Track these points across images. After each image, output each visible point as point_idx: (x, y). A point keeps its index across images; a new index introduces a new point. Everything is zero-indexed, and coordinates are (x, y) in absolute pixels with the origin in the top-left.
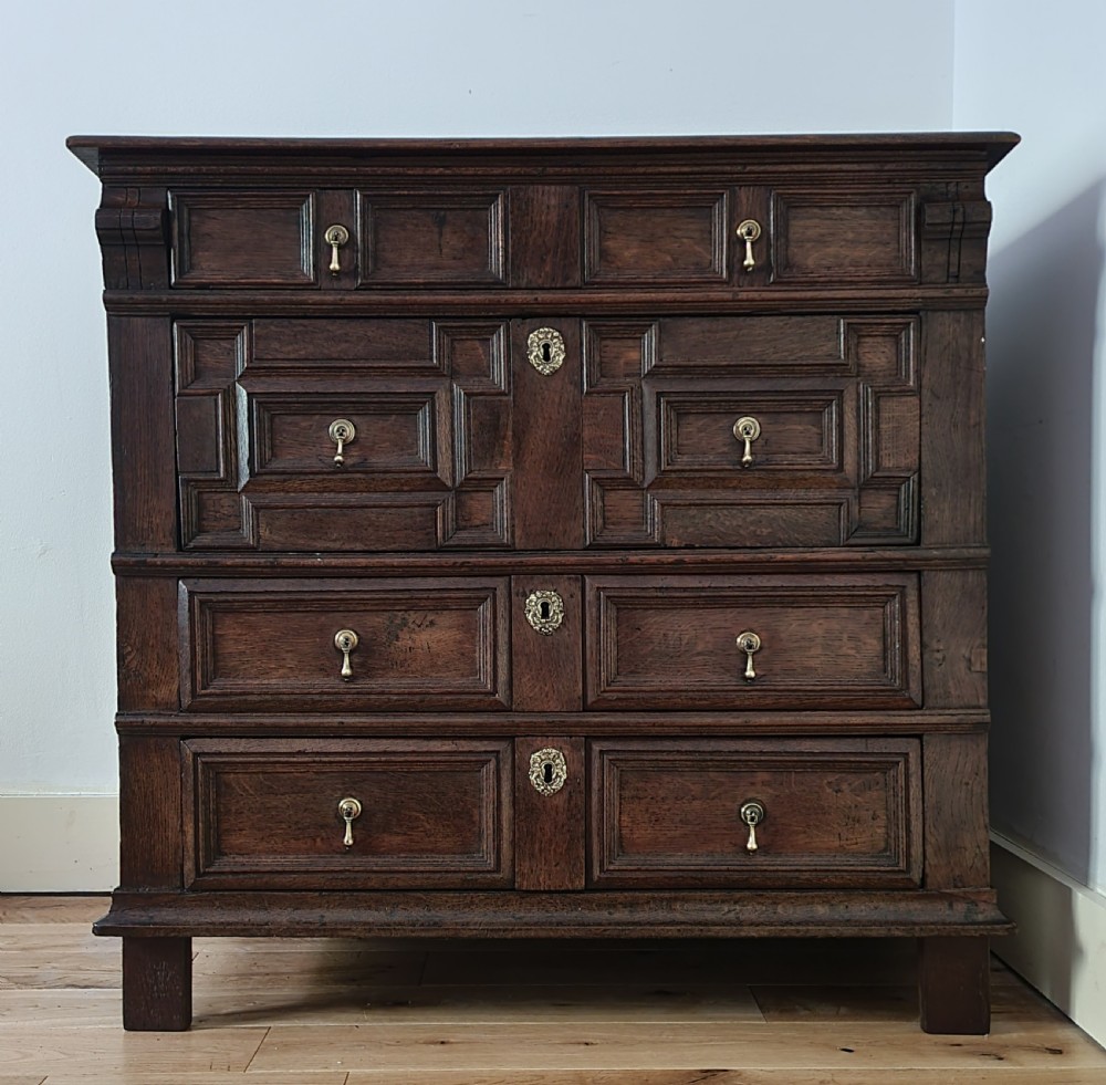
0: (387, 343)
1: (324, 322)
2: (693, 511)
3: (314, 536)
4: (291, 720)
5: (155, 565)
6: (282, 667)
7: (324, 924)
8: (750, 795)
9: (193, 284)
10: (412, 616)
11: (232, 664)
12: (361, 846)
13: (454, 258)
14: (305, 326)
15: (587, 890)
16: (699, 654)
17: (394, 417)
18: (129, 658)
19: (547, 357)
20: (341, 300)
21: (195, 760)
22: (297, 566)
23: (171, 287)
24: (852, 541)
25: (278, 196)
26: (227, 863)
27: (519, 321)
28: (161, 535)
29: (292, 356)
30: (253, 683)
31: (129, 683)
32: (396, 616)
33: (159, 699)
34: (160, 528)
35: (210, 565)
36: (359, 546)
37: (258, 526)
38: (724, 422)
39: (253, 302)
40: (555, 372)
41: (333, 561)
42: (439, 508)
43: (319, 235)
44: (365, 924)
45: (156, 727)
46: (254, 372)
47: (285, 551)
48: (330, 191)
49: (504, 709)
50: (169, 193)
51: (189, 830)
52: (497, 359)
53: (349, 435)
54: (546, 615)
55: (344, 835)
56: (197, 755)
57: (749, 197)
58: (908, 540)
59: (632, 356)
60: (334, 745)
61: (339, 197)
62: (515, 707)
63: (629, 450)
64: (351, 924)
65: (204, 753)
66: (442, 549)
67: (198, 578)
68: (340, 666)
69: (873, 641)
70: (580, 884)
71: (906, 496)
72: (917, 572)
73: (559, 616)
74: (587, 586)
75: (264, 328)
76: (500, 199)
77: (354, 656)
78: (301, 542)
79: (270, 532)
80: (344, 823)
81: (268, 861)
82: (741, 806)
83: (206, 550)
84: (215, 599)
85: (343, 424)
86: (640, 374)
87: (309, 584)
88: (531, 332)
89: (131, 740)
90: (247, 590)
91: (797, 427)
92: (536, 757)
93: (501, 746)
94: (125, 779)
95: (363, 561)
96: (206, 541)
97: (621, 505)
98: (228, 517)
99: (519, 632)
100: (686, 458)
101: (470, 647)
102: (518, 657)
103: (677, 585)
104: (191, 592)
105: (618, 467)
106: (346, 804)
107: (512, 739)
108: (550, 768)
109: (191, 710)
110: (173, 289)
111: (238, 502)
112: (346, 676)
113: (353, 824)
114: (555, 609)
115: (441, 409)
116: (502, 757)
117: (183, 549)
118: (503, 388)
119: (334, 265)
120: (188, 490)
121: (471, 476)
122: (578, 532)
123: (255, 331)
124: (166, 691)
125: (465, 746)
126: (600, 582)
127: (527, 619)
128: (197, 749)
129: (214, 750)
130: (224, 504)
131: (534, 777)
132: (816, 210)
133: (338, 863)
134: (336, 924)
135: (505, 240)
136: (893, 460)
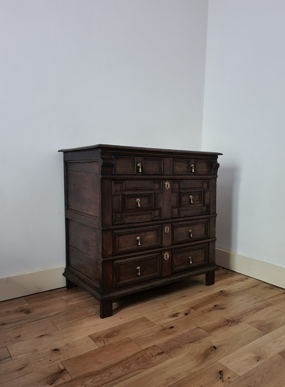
0: (145, 184)
2: (185, 211)
3: (134, 220)
6: (128, 245)
7: (137, 290)
8: (190, 255)
9: (117, 174)
10: (148, 233)
11: (121, 245)
12: (141, 275)
13: (155, 169)
14: (133, 182)
15: (172, 274)
16: (185, 234)
17: (146, 198)
18: (104, 247)
19: (168, 187)
20: (140, 177)
21: (116, 265)
22: (133, 226)
23: (112, 174)
24: (202, 214)
25: (131, 158)
26: (121, 282)
27: (164, 180)
29: (132, 187)
30: (125, 249)
31: (104, 252)
32: (145, 233)
34: (109, 221)
35: (119, 228)
36: (141, 221)
37: (125, 219)
38: (188, 196)
39: (127, 178)
40: (169, 189)
41: (138, 225)
42: (152, 214)
43: (137, 165)
44: (143, 288)
45: (110, 260)
46: (125, 190)
47: (130, 224)
48: (139, 157)
49: (161, 247)
50: (113, 156)
51: (114, 278)
52: (161, 187)
53: (139, 201)
54: (167, 230)
55: (138, 273)
56: (116, 264)
57: (193, 161)
58: (208, 214)
59: (178, 186)
60: (137, 258)
61: (140, 158)
62: (163, 247)
63: (177, 202)
64: (141, 289)
65: (117, 263)
66: (153, 221)
67: (116, 230)
68: (138, 244)
69: (204, 229)
70: (170, 274)
71: (208, 207)
72: (209, 218)
73: (169, 230)
74: (172, 225)
75: (127, 182)
76: (163, 160)
77: (140, 241)
78: (132, 221)
79: (127, 220)
80: (139, 271)
81: (127, 281)
82: (189, 257)
83: (117, 225)
84: (119, 234)
85: (138, 199)
86: (178, 189)
87: (134, 229)
88: (166, 182)
89: (104, 263)
90: (124, 231)
91: (196, 197)
92: (165, 254)
93: (160, 254)
94: (103, 271)
95: (142, 224)
96: (116, 223)
97: (176, 211)
98: (120, 218)
99: (163, 234)
100: (184, 203)
101: (156, 237)
102: (163, 238)
103: (183, 223)
104: (116, 233)
105: (176, 205)
106: (138, 268)
107: (161, 252)
108: (167, 256)
109: (115, 255)
110: (113, 175)
111: (122, 215)
112: (139, 245)
113: (140, 271)
114: (168, 229)
115: (153, 196)
116: (160, 255)
117: (113, 225)
118: (162, 192)
119: (140, 171)
120: (114, 213)
121: (157, 207)
122: (171, 216)
123: (126, 183)
124: (110, 253)
125: (155, 254)
126: (174, 224)
127: (164, 232)
128: (116, 263)
129: (119, 262)
130: (119, 215)
131: (165, 258)
132: (199, 163)
133: (137, 279)
134: (139, 290)
135: (163, 167)
136: (207, 202)
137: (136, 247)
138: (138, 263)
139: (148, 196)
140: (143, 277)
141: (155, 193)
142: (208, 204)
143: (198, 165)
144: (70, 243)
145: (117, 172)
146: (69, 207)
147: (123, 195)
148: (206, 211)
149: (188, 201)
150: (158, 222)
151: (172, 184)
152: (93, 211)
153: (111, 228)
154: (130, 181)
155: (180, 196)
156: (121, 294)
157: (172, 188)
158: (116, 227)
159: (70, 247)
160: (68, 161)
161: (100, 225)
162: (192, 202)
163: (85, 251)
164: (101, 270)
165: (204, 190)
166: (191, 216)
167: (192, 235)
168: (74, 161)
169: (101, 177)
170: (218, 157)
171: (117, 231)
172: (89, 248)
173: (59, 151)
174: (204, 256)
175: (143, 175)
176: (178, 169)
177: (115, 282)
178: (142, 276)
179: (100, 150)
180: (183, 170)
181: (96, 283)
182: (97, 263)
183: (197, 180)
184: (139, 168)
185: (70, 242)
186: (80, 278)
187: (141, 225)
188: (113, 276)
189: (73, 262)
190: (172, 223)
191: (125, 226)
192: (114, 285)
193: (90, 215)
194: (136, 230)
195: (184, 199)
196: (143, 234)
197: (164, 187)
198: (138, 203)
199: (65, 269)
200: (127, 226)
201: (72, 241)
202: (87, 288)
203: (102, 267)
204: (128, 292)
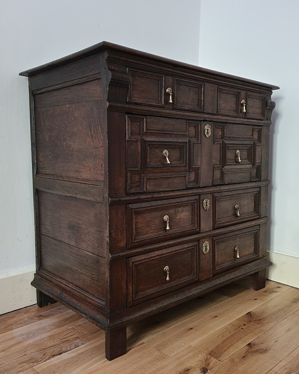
0: (177, 126)
1: (164, 118)
3: (159, 187)
4: (157, 246)
5: (123, 201)
6: (151, 229)
7: (165, 306)
8: (237, 244)
9: (134, 102)
10: (180, 209)
11: (140, 231)
13: (192, 102)
14: (159, 119)
17: (177, 149)
18: (113, 234)
19: (208, 133)
20: (170, 112)
21: (132, 265)
22: (158, 197)
23: (126, 103)
24: (252, 181)
25: (156, 75)
27: (203, 122)
28: (122, 190)
29: (156, 129)
30: (146, 236)
31: (112, 242)
32: (176, 209)
33: (121, 246)
34: (122, 187)
35: (137, 199)
36: (170, 189)
37: (147, 185)
38: (235, 151)
39: (149, 111)
40: (209, 137)
41: (166, 195)
42: (187, 177)
43: (165, 90)
44: (174, 302)
45: (123, 256)
46: (146, 134)
47: (154, 192)
48: (168, 76)
49: (199, 233)
50: (127, 68)
51: (130, 288)
52: (198, 133)
53: (168, 154)
54: (206, 205)
55: (166, 278)
56: (133, 263)
57: (243, 93)
58: (259, 180)
59: (220, 133)
60: (164, 251)
61: (170, 79)
62: (201, 232)
63: (220, 159)
64: (171, 304)
65: (135, 262)
66: (187, 189)
67: (132, 204)
68: (166, 227)
69: (253, 204)
70: (212, 276)
71: (259, 169)
72: (260, 187)
73: (209, 205)
74: (213, 196)
75: (150, 119)
76: (203, 86)
77: (169, 223)
78: (157, 189)
79: (149, 187)
80: (167, 273)
81: (149, 292)
82: (235, 248)
83: (134, 194)
84: (138, 210)
85: (165, 152)
86: (221, 138)
87: (160, 203)
88: (205, 126)
89: (113, 263)
90: (146, 206)
91: (245, 153)
92: (204, 244)
93: (196, 243)
94: (111, 276)
95: (172, 194)
96: (133, 191)
97: (218, 174)
98: (138, 182)
99: (202, 210)
100: (229, 161)
101: (191, 216)
102: (201, 218)
103: (228, 194)
104: (132, 209)
105: (218, 163)
106: (167, 268)
107: (199, 241)
108: (206, 246)
109: (131, 249)
110: (128, 103)
111: (140, 177)
112: (168, 230)
113: (169, 274)
114: (208, 203)
115: (188, 147)
116: (197, 246)
117: (127, 194)
118: (200, 142)
119: (171, 101)
120: (129, 174)
121: (193, 167)
122: (211, 181)
123: (147, 120)
124: (123, 244)
125: (190, 245)
126: (216, 195)
127: (203, 207)
128: (133, 261)
129: (137, 260)
130: (137, 178)
131: (203, 250)
132: (252, 99)
133: (165, 286)
134: (167, 305)
135: (204, 98)
136: (258, 161)
137: (162, 233)
138: (166, 260)
139: (180, 147)
140: (174, 283)
141: (189, 141)
142: (260, 164)
143: (250, 102)
144: (43, 231)
145: (134, 98)
146: (41, 170)
147: (144, 142)
148: (255, 176)
149: (234, 158)
150: (195, 191)
151: (214, 129)
152: (90, 170)
153: (125, 200)
154: (155, 118)
155: (224, 148)
156: (141, 315)
157: (214, 136)
158: (132, 198)
159: (43, 237)
160: (38, 90)
161: (106, 195)
162: (240, 161)
163: (73, 243)
164: (107, 275)
165: (254, 142)
166: (237, 182)
167: (239, 213)
168: (50, 89)
169: (108, 104)
170: (272, 92)
171: (134, 206)
172: (82, 236)
173: (20, 74)
174: (254, 246)
175: (174, 109)
176: (223, 105)
177: (131, 295)
178: (172, 281)
179: (106, 55)
180: (230, 108)
181: (97, 298)
182: (98, 262)
183: (247, 126)
184: (169, 95)
185: (43, 229)
186: (64, 290)
187: (171, 196)
188: (127, 285)
189: (49, 262)
190: (214, 194)
191: (147, 197)
192: (130, 299)
193: (83, 180)
194: (163, 205)
195: (230, 155)
196: (172, 211)
197: (203, 132)
198: (165, 158)
199: (35, 274)
200: (150, 196)
201: (48, 228)
202: (79, 308)
203: (111, 269)
204: (152, 311)
